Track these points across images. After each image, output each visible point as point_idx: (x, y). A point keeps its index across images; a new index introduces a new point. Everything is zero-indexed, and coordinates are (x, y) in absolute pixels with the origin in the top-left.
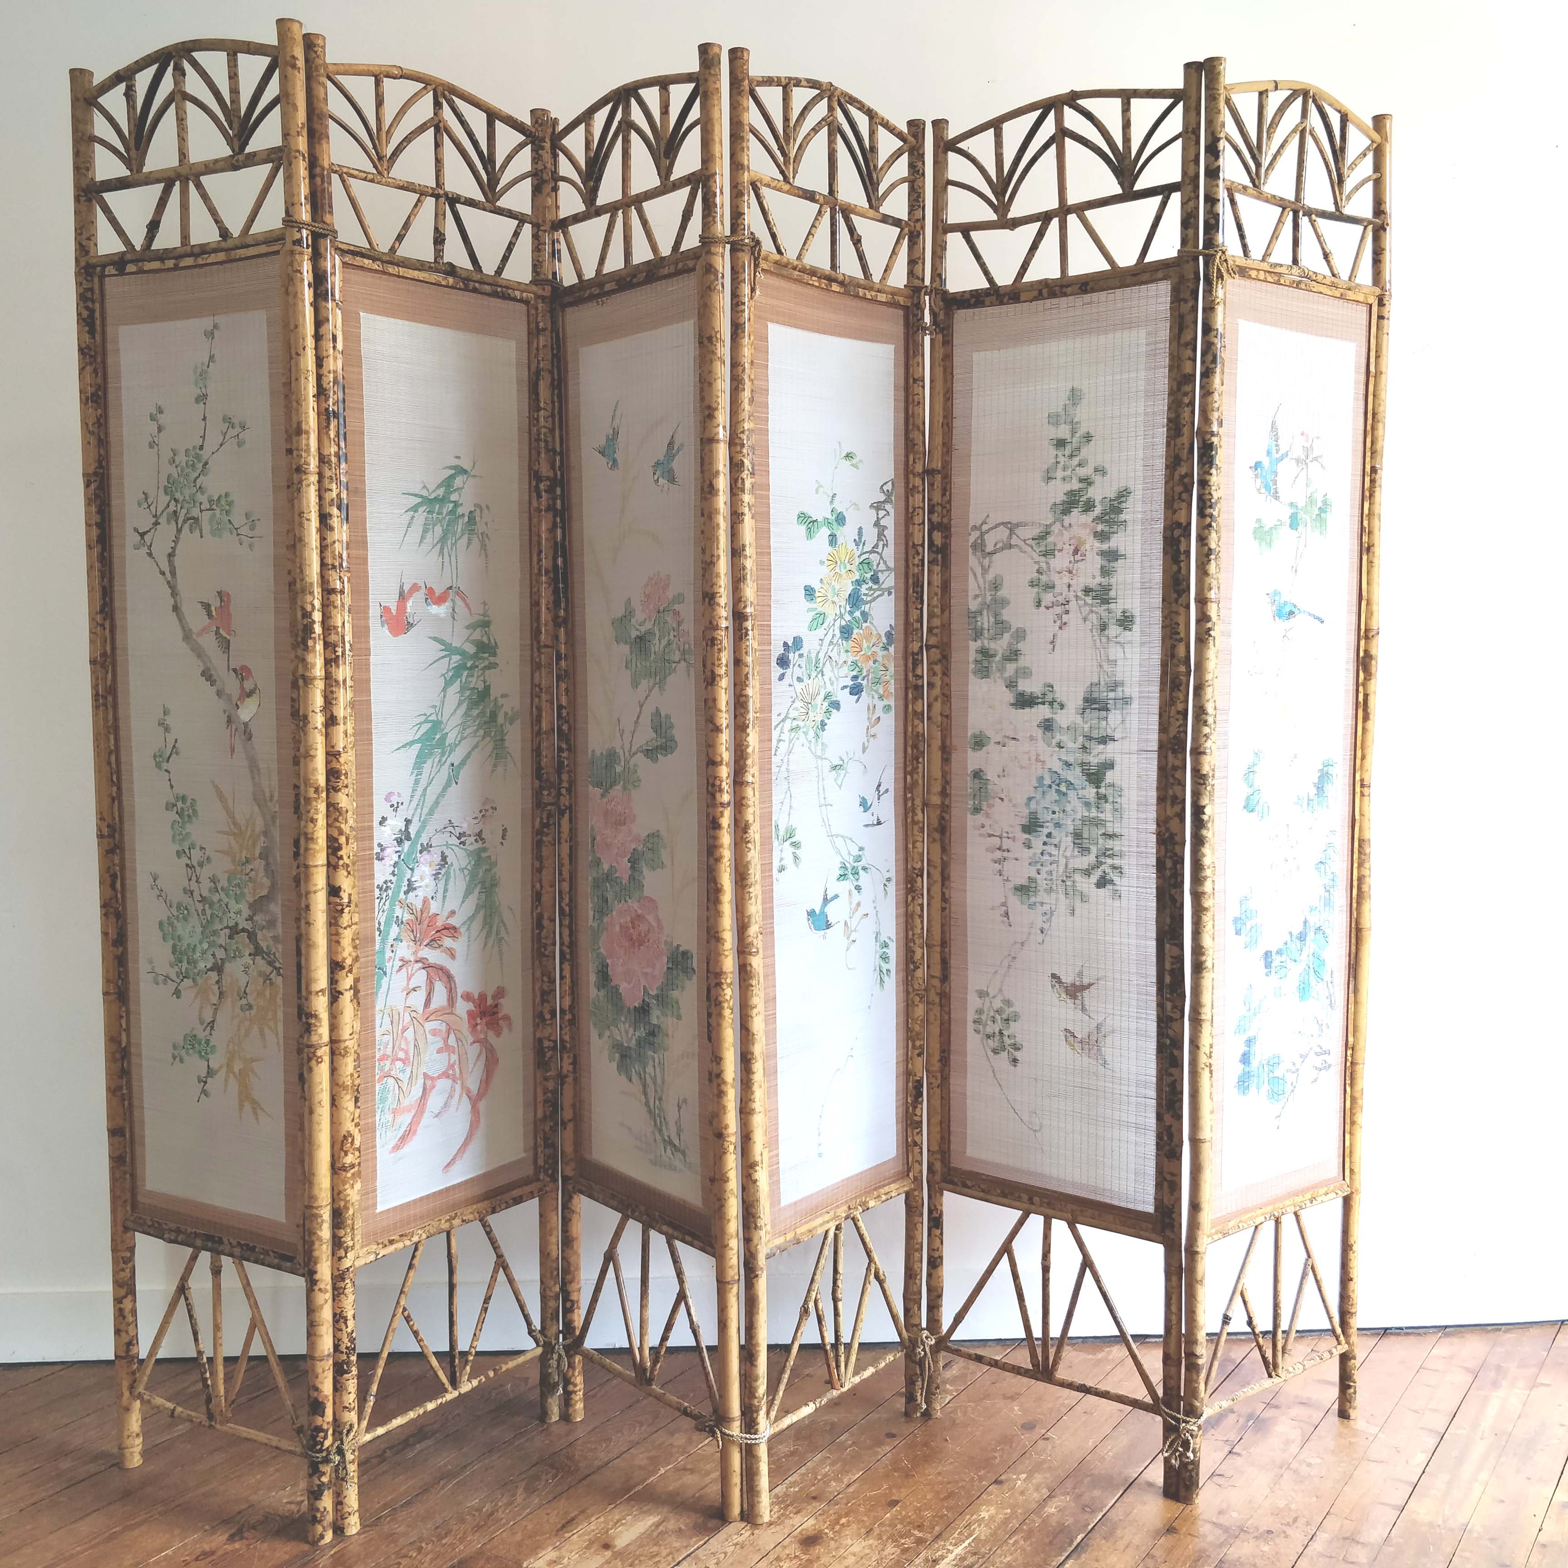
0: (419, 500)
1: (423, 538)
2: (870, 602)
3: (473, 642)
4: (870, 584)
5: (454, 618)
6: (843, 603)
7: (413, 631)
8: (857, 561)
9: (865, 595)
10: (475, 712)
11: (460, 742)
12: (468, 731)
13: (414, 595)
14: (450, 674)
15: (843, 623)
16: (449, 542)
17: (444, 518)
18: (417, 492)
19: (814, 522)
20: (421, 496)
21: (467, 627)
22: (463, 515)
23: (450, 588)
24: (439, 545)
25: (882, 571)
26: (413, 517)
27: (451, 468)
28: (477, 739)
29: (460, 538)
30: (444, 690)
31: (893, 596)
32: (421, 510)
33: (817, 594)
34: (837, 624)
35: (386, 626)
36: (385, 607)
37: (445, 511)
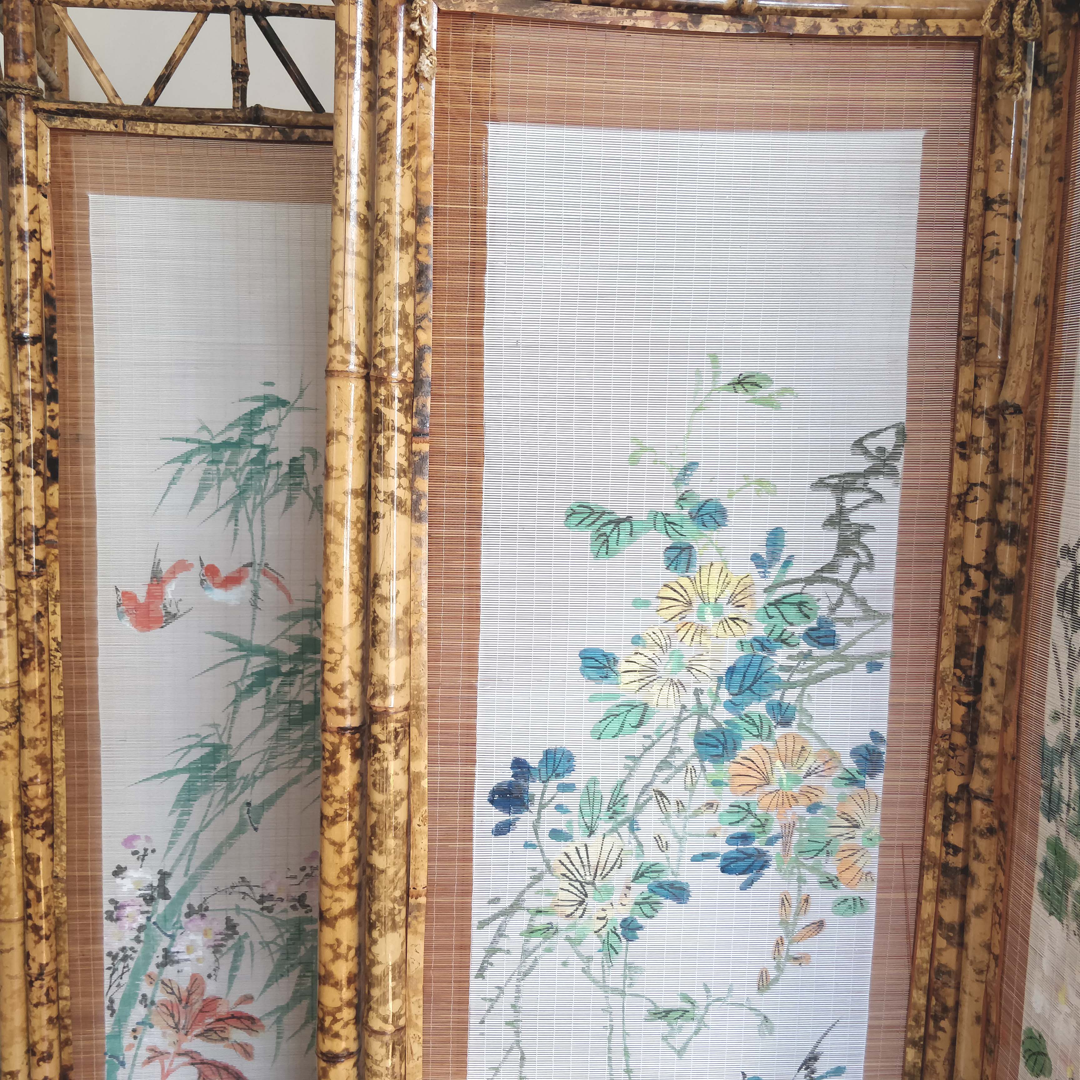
0: (195, 446)
1: (197, 499)
2: (804, 684)
3: (291, 639)
4: (804, 647)
5: (255, 606)
6: (709, 685)
7: (175, 624)
8: (762, 599)
9: (783, 668)
10: (296, 734)
11: (264, 773)
12: (281, 760)
13: (180, 576)
14: (248, 682)
15: (707, 725)
16: (250, 503)
17: (241, 470)
18: (191, 435)
19: (618, 522)
20: (199, 442)
21: (282, 618)
22: (278, 464)
23: (250, 565)
24: (230, 508)
25: (848, 621)
26: (180, 471)
27: (255, 399)
28: (295, 773)
29: (271, 496)
30: (235, 702)
31: (885, 673)
32: (195, 460)
33: (623, 666)
34: (689, 726)
35: (127, 618)
36: (124, 593)
37: (242, 460)
